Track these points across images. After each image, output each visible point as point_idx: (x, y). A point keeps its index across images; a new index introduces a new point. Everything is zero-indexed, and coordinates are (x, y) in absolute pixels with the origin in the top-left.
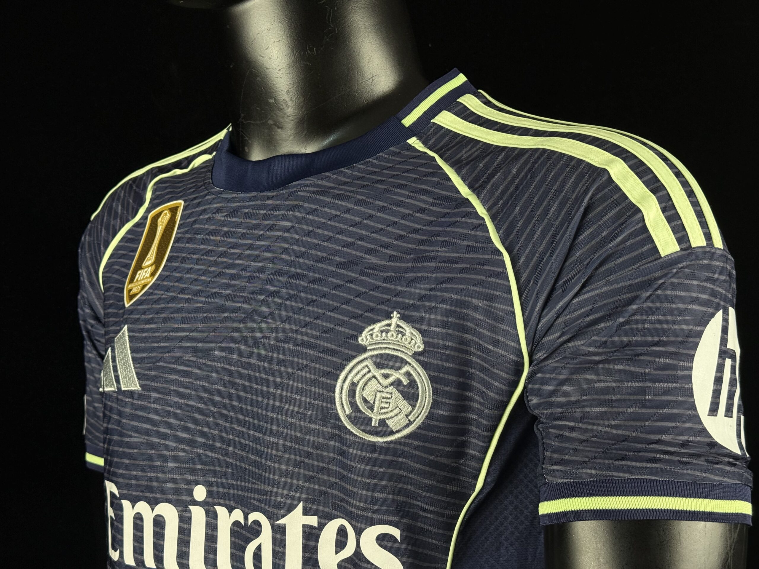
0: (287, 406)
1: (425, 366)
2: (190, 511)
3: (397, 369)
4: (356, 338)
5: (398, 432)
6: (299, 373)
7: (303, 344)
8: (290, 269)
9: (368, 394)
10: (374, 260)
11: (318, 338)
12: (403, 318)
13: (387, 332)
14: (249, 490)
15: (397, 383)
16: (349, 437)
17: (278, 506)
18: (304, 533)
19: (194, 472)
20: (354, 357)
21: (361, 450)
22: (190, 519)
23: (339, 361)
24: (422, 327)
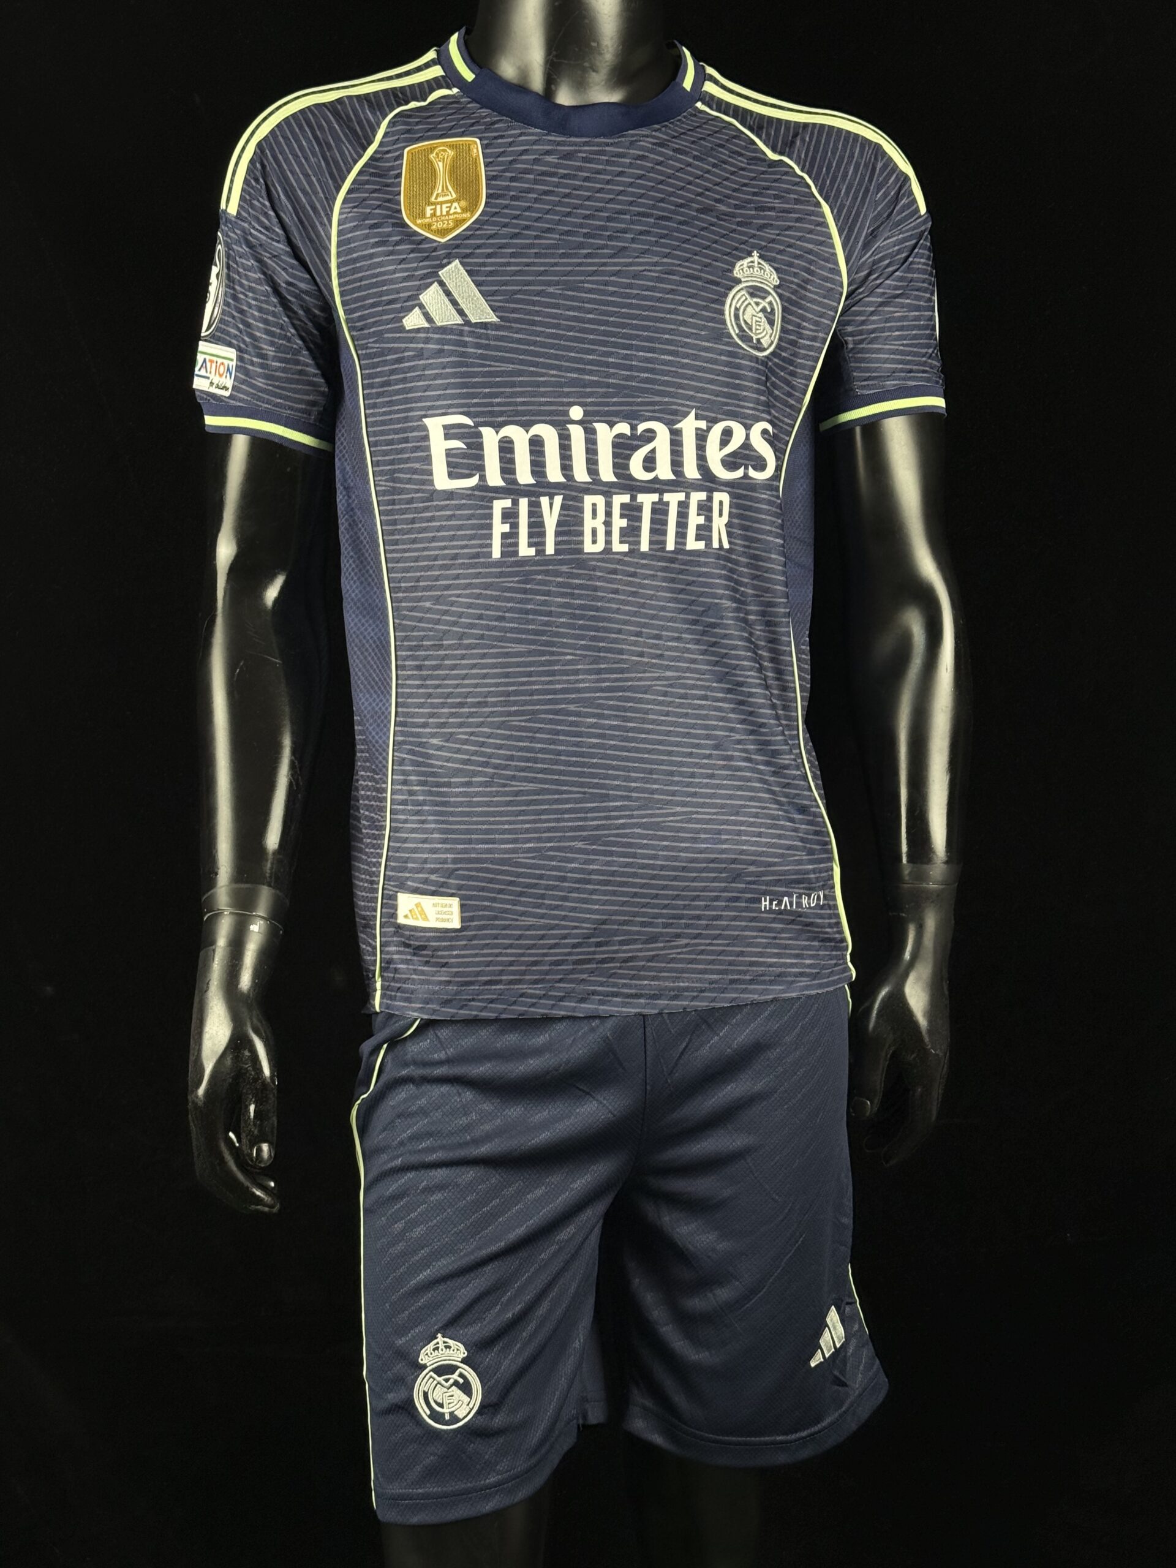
0: (682, 328)
1: (780, 296)
2: (568, 430)
3: (764, 298)
4: (731, 271)
5: (768, 348)
6: (690, 300)
7: (688, 276)
8: (655, 212)
9: (747, 317)
10: (723, 208)
11: (701, 271)
12: (761, 257)
13: (753, 267)
14: (638, 404)
15: (764, 310)
16: (741, 351)
17: (675, 413)
18: (697, 434)
19: (567, 395)
20: (733, 287)
21: (751, 361)
22: (569, 436)
23: (723, 290)
24: (776, 265)
